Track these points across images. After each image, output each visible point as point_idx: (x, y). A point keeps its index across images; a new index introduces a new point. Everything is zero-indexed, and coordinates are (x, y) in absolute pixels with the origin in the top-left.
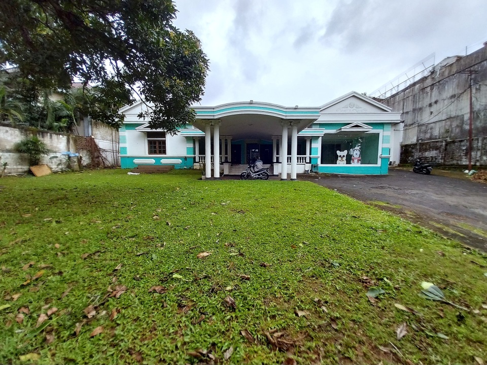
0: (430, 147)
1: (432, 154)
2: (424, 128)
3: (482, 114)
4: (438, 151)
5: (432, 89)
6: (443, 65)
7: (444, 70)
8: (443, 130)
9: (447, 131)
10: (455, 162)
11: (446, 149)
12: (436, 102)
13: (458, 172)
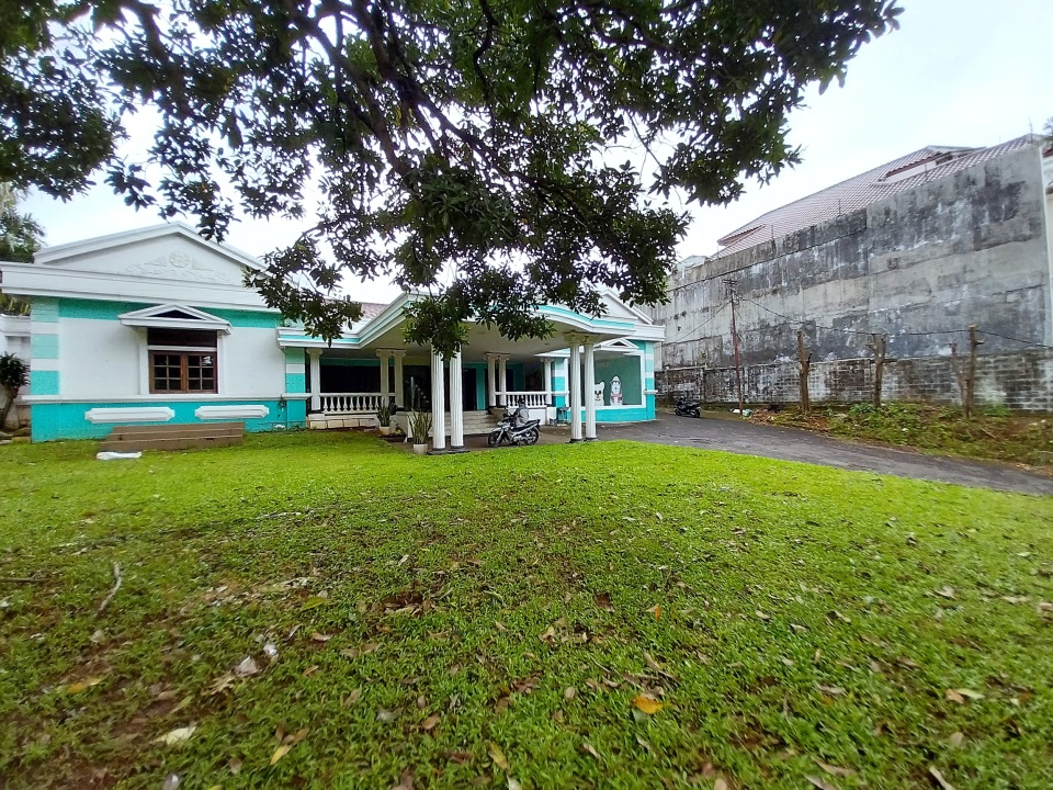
0: (683, 378)
1: (686, 386)
2: (670, 349)
3: (744, 336)
4: (694, 384)
5: (676, 295)
6: (688, 264)
7: (690, 271)
8: (697, 354)
9: (704, 356)
10: (718, 399)
11: (705, 381)
12: (684, 314)
13: (725, 413)
